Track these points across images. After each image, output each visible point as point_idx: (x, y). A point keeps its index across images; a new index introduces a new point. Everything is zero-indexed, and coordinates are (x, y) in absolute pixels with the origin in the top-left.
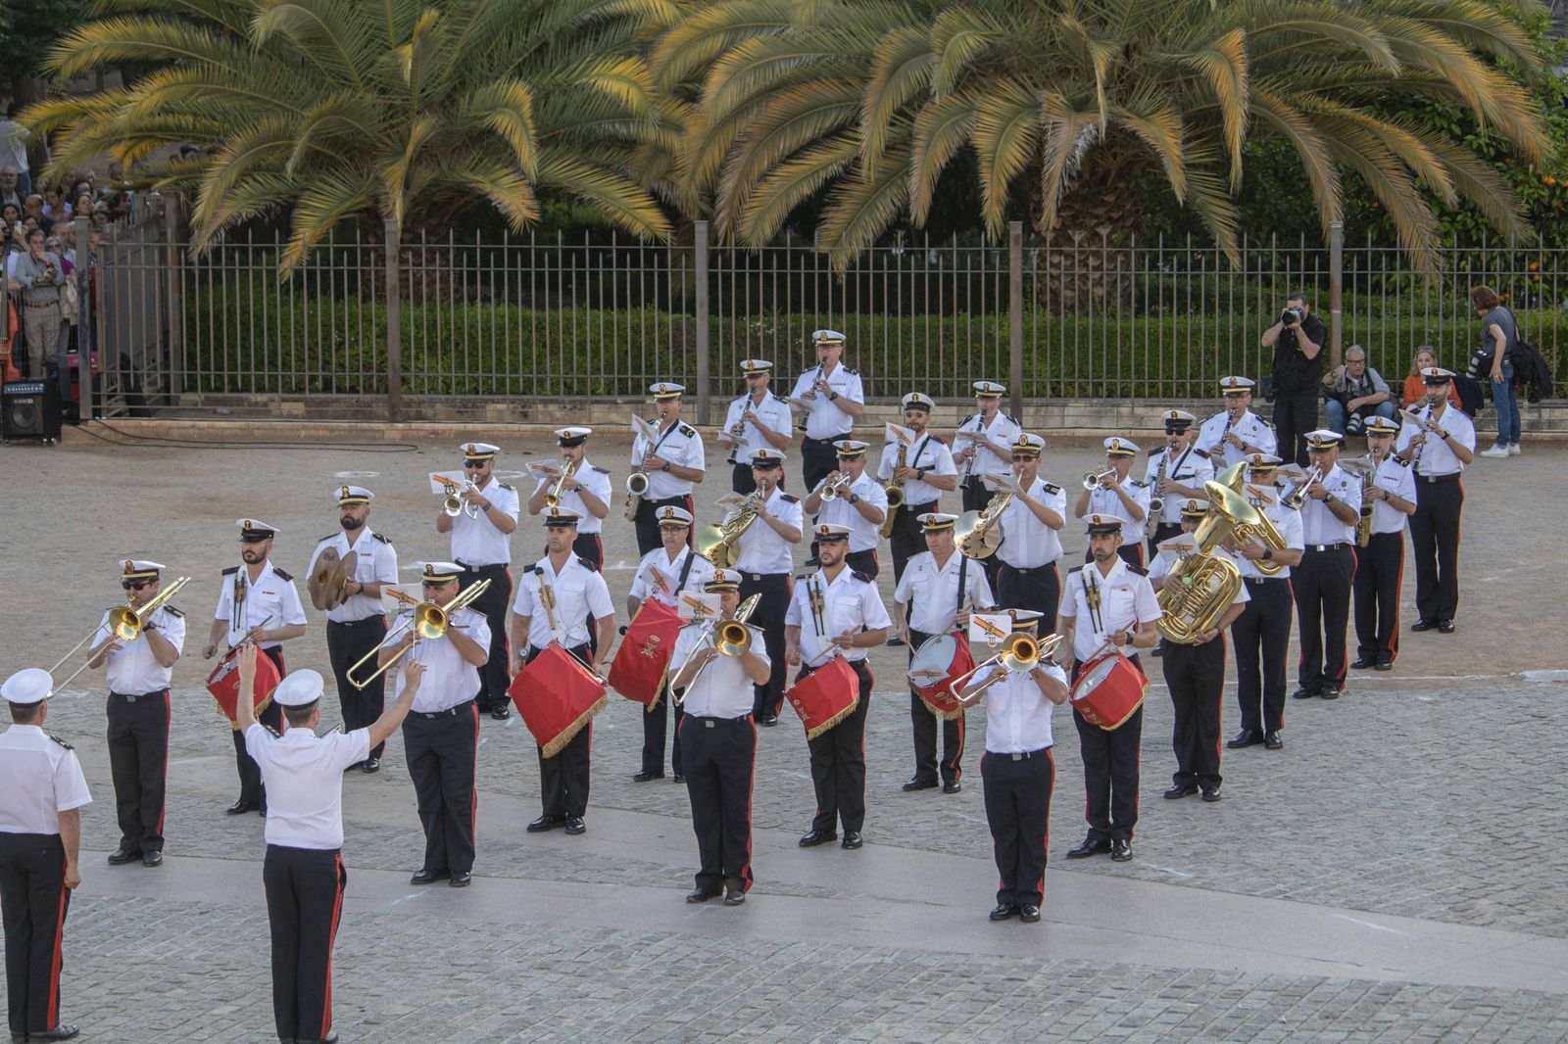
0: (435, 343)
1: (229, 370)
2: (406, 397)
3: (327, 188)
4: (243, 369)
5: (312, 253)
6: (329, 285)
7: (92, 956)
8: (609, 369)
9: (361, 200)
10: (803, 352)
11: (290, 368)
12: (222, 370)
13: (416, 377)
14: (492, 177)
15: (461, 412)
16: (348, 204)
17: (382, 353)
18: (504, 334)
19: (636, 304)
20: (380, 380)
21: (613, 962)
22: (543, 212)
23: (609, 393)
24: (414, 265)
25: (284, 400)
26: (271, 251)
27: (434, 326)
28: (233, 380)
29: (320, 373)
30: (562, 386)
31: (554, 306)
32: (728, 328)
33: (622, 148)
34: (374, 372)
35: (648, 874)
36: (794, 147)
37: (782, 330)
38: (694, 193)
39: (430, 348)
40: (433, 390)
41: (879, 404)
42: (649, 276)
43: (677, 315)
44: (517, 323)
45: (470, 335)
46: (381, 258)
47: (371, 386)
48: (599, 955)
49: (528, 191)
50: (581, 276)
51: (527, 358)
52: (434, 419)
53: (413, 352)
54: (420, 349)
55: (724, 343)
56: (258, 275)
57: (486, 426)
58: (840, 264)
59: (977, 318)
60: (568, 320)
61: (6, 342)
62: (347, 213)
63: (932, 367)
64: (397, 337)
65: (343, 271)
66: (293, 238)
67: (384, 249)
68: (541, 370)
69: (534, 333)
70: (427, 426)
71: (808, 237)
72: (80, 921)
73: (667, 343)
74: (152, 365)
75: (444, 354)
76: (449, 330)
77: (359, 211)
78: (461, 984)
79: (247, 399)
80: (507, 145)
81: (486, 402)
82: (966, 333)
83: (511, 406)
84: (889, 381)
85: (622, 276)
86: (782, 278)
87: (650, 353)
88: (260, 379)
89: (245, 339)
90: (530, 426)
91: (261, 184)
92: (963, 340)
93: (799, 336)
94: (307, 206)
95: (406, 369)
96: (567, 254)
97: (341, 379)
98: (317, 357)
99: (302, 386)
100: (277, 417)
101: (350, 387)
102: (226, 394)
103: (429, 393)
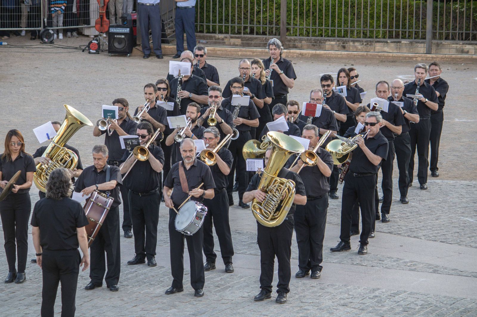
0: (303, 13)
1: (206, 23)
2: (289, 38)
4: (213, 23)
7: (135, 293)
8: (384, 26)
11: (235, 22)
12: (203, 22)
13: (294, 28)
15: (314, 45)
17: (278, 16)
18: (335, 9)
20: (276, 29)
21: (377, 304)
23: (384, 38)
25: (232, 38)
27: (303, 4)
28: (208, 28)
29: (249, 25)
30: (362, 34)
32: (442, 7)
34: (274, 25)
35: (395, 263)
37: (468, 9)
39: (300, 14)
40: (301, 34)
43: (418, 1)
44: (342, 4)
45: (319, 9)
47: (272, 32)
48: (371, 300)
51: (346, 20)
52: (301, 48)
53: (292, 17)
54: (295, 14)
55: (440, 15)
57: (325, 52)
60: (366, 2)
61: (103, 7)
64: (285, 9)
68: (352, 26)
69: (349, 9)
70: (298, 51)
72: (129, 276)
73: (413, 14)
74: (171, 19)
75: (307, 18)
76: (310, 6)
78: (305, 311)
79: (215, 36)
81: (326, 40)
83: (338, 43)
87: (404, 19)
88: (220, 28)
89: (214, 8)
90: (346, 53)
95: (289, 24)
97: (258, 28)
98: (247, 18)
99: (240, 31)
100: (228, 45)
101: (263, 32)
102: (205, 34)
103: (299, 36)
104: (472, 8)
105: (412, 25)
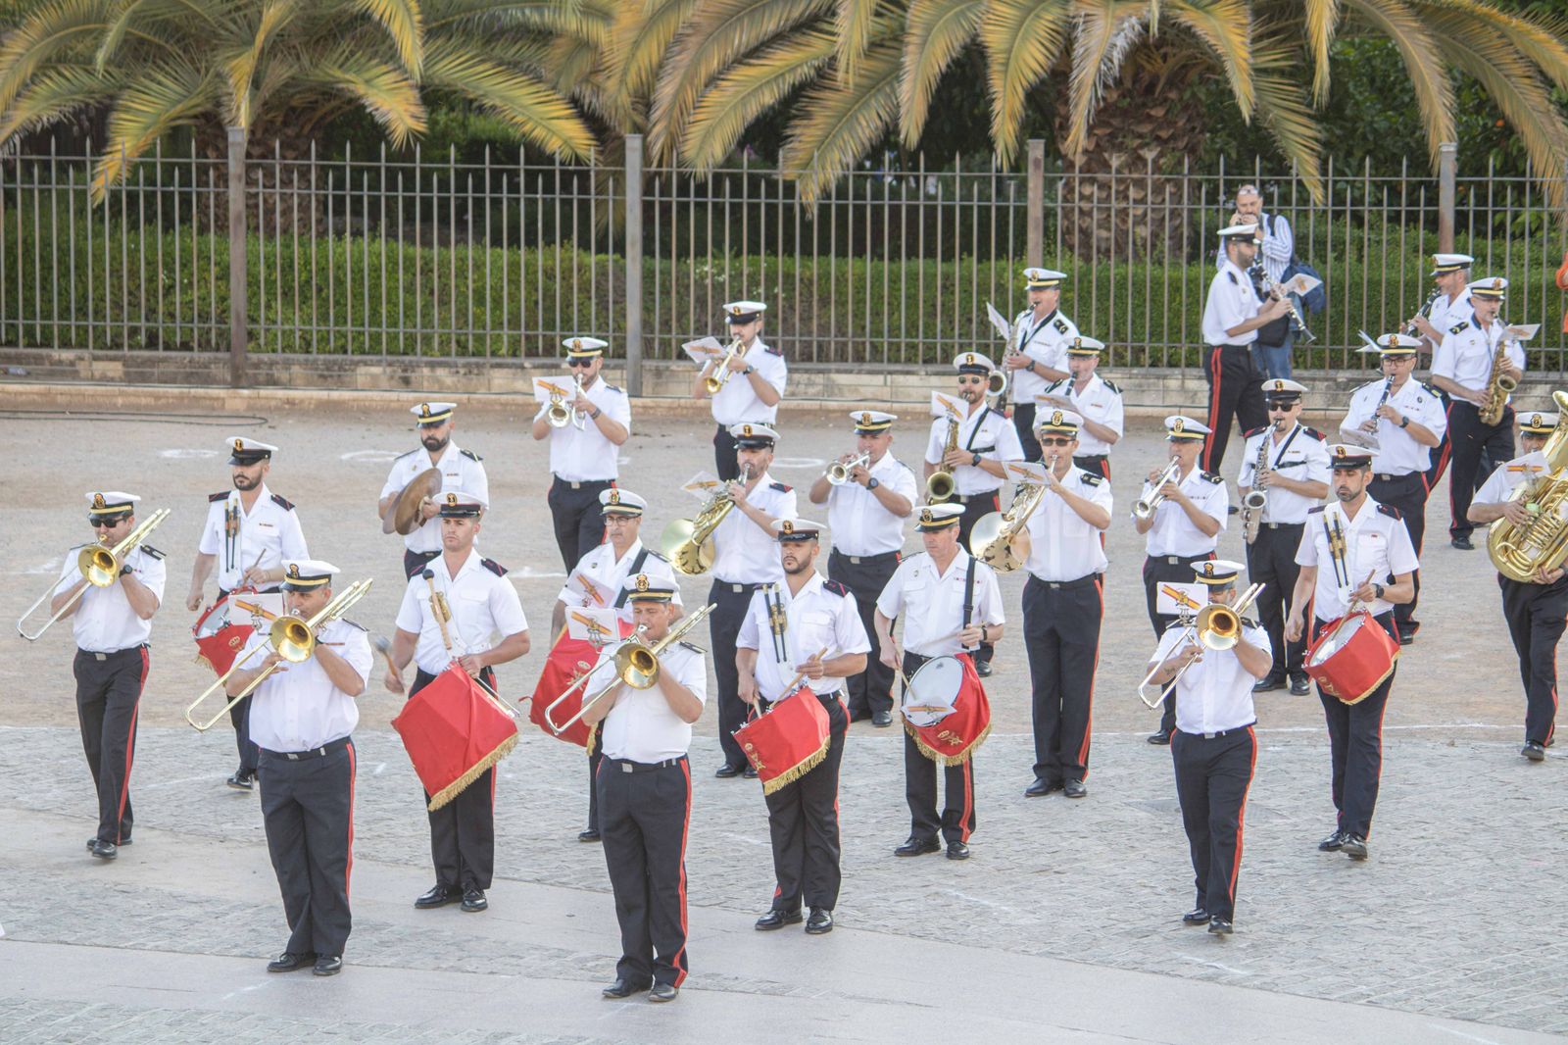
0: (292, 288)
1: (25, 318)
2: (254, 357)
3: (154, 86)
4: (43, 318)
5: (134, 169)
6: (156, 212)
8: (514, 323)
9: (197, 102)
11: (104, 317)
12: (16, 318)
13: (267, 330)
14: (367, 76)
15: (324, 377)
16: (179, 107)
17: (223, 299)
18: (379, 277)
19: (549, 241)
20: (221, 334)
22: (432, 123)
23: (514, 355)
24: (265, 186)
25: (96, 358)
26: (80, 167)
27: (291, 266)
28: (30, 332)
29: (143, 324)
30: (453, 345)
31: (444, 242)
32: (666, 273)
33: (534, 40)
34: (213, 324)
35: (553, 963)
36: (754, 43)
38: (625, 99)
39: (285, 294)
40: (288, 347)
41: (859, 372)
42: (567, 204)
43: (602, 256)
44: (397, 264)
45: (336, 278)
46: (223, 178)
47: (208, 342)
49: (414, 95)
50: (479, 203)
51: (409, 308)
52: (289, 385)
53: (263, 299)
54: (271, 294)
55: (661, 293)
56: (63, 196)
57: (356, 394)
58: (810, 195)
59: (985, 264)
60: (462, 260)
62: (179, 118)
63: (926, 325)
64: (243, 279)
65: (173, 193)
66: (109, 149)
67: (226, 165)
68: (427, 322)
69: (418, 277)
70: (281, 393)
71: (771, 159)
73: (589, 291)
75: (303, 303)
76: (310, 271)
77: (195, 117)
79: (49, 357)
80: (386, 36)
81: (357, 364)
82: (971, 283)
83: (389, 370)
84: (872, 343)
85: (531, 204)
86: (736, 209)
87: (567, 304)
88: (64, 332)
89: (46, 280)
90: (411, 396)
91: (68, 80)
92: (966, 292)
93: (758, 285)
94: (128, 110)
95: (254, 320)
96: (461, 176)
97: (171, 332)
98: (139, 304)
99: (118, 340)
100: (88, 379)
101: (182, 344)
102: (21, 350)
103: (283, 351)
104: (745, 272)
105: (589, 320)
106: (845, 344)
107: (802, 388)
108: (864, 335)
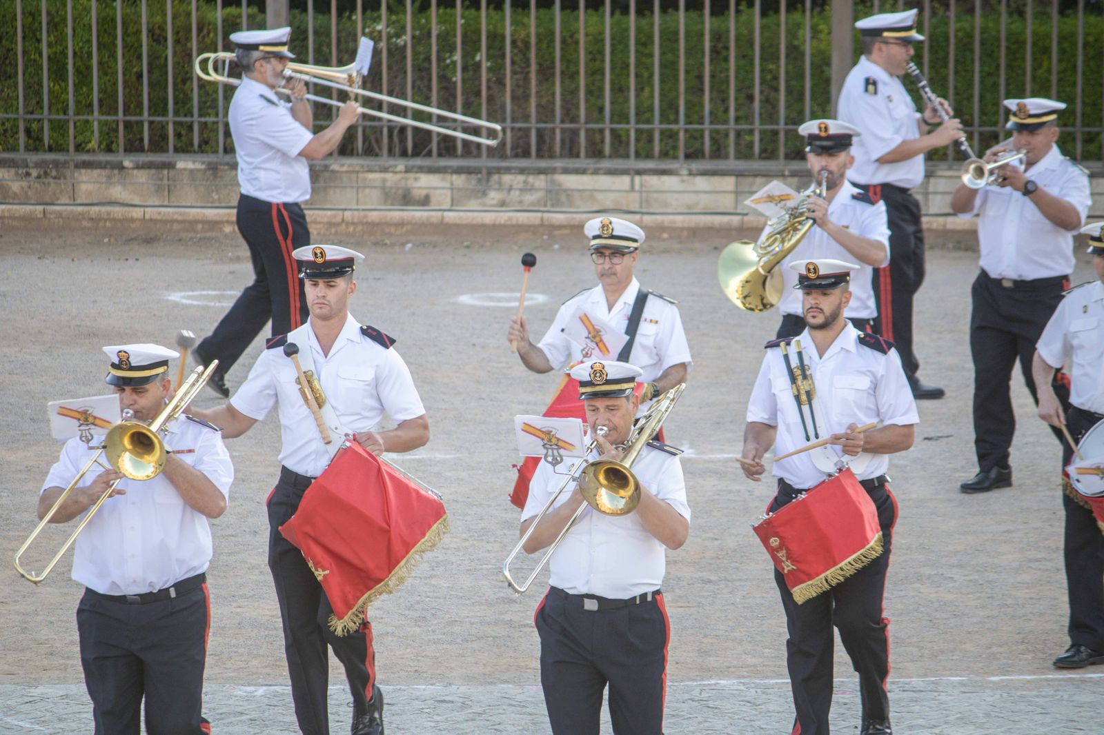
8: (108, 104)
10: (458, 78)
23: (109, 150)
30: (22, 136)
37: (422, 38)
41: (596, 172)
43: (232, 10)
59: (770, 20)
63: (690, 106)
82: (752, 45)
84: (613, 131)
92: (745, 57)
93: (452, 49)
104: (434, 33)
106: (575, 133)
107: (515, 194)
108: (602, 120)
